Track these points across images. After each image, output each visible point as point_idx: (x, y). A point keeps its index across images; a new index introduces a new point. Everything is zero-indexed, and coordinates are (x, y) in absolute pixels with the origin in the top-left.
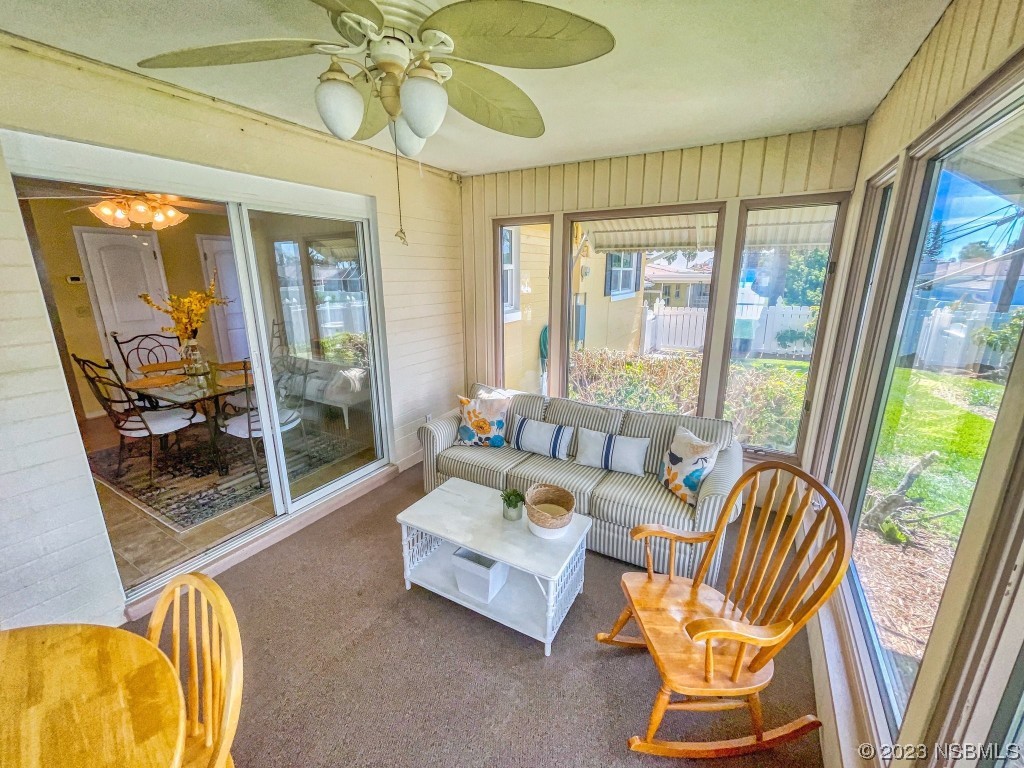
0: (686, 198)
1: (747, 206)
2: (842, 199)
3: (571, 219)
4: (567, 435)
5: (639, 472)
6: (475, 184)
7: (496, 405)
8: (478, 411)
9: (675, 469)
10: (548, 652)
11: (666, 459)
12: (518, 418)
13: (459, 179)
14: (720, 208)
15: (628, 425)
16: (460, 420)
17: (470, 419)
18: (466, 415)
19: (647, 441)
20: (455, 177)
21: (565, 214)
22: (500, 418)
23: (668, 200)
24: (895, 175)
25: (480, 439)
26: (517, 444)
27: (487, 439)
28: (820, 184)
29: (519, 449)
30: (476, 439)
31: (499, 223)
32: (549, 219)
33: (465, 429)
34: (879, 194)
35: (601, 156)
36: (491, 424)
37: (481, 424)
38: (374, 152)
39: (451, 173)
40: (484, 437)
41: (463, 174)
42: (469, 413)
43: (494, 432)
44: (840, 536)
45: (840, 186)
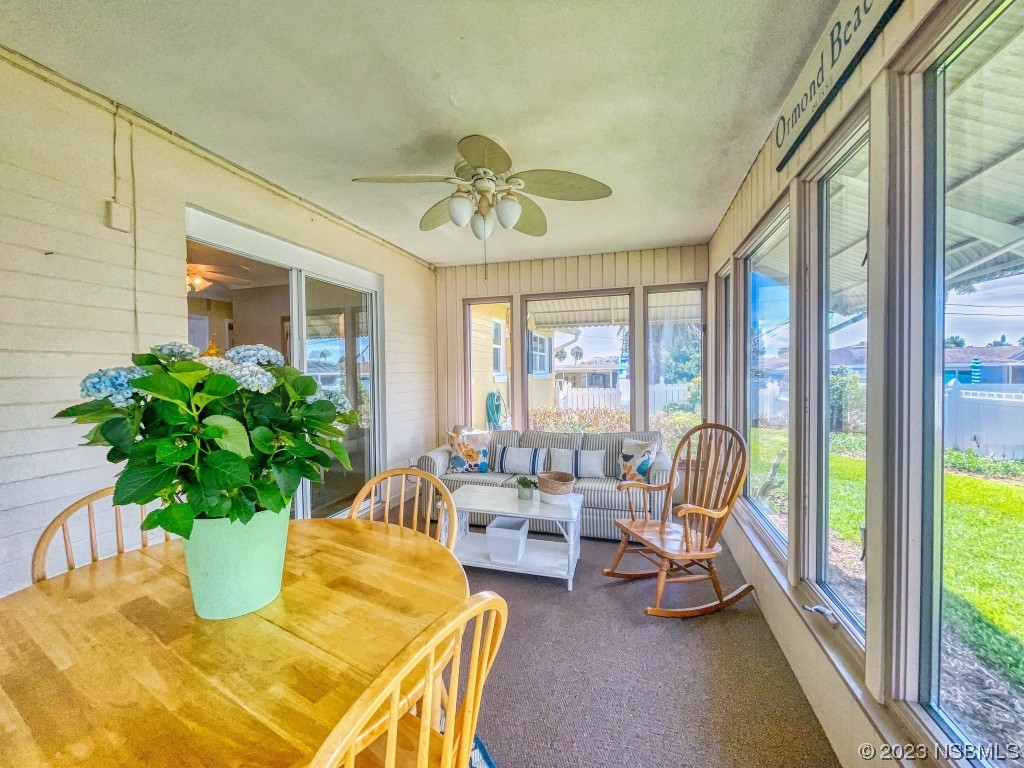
0: (608, 285)
1: (648, 290)
2: (702, 286)
3: (525, 299)
4: (542, 454)
5: (601, 474)
6: (448, 273)
7: (480, 439)
8: (466, 443)
9: (629, 464)
10: (570, 588)
11: (621, 461)
12: (500, 447)
13: (434, 269)
14: (630, 292)
15: (587, 442)
16: (450, 453)
17: (461, 450)
18: (457, 447)
19: (604, 452)
20: (432, 267)
21: (521, 296)
22: (485, 448)
23: (595, 286)
24: (729, 269)
25: (470, 466)
26: (501, 468)
27: (476, 465)
28: (689, 277)
29: (502, 472)
30: (466, 466)
31: (467, 302)
32: (510, 299)
33: (457, 458)
34: (723, 281)
35: (547, 256)
36: (478, 453)
37: (470, 453)
38: (385, 243)
39: (430, 264)
40: (473, 464)
41: (438, 266)
42: (459, 445)
43: (481, 460)
44: (742, 449)
45: (702, 279)
